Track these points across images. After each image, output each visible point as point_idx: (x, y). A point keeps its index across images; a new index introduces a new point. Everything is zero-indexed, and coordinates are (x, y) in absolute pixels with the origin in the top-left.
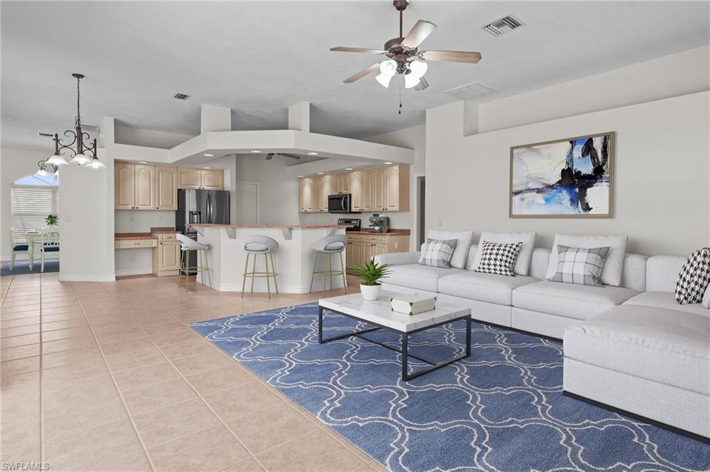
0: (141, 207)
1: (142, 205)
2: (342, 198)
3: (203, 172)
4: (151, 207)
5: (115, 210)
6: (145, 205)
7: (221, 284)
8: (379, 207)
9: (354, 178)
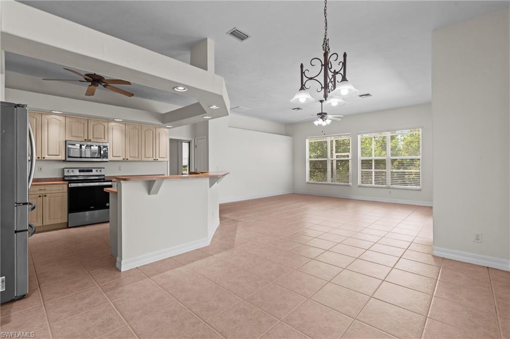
8: (148, 157)
9: (113, 128)
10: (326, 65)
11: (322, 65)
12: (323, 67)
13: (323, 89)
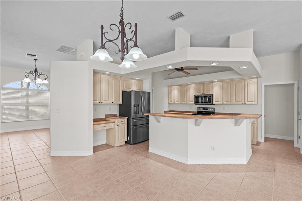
0: (104, 102)
1: (104, 101)
2: (207, 97)
3: (134, 81)
4: (109, 102)
5: (93, 104)
6: (106, 101)
7: (188, 159)
8: (238, 102)
9: (215, 86)
10: (123, 33)
11: (119, 32)
12: (120, 33)
13: (120, 52)
